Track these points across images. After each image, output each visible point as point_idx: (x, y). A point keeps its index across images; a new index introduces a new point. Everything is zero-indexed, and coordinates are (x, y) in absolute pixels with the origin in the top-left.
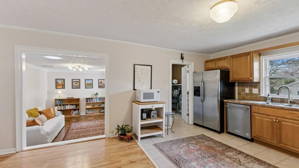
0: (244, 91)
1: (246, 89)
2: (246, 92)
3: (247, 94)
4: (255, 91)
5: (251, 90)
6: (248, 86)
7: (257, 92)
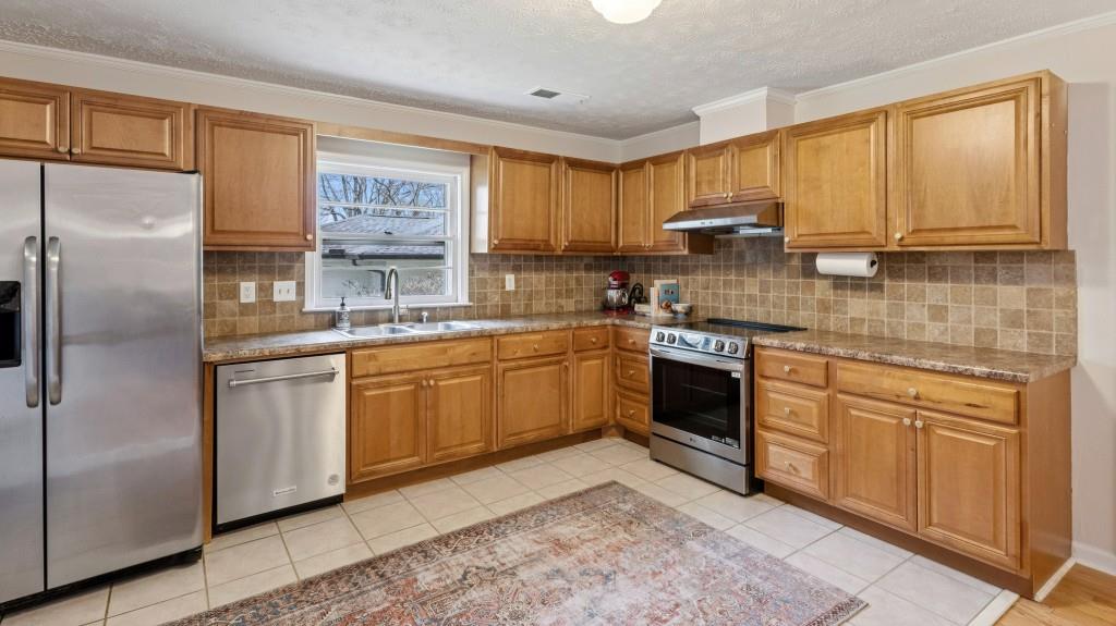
0: (234, 293)
1: (243, 285)
2: (243, 300)
3: (246, 309)
4: (283, 291)
5: (265, 291)
6: (252, 269)
7: (292, 297)
